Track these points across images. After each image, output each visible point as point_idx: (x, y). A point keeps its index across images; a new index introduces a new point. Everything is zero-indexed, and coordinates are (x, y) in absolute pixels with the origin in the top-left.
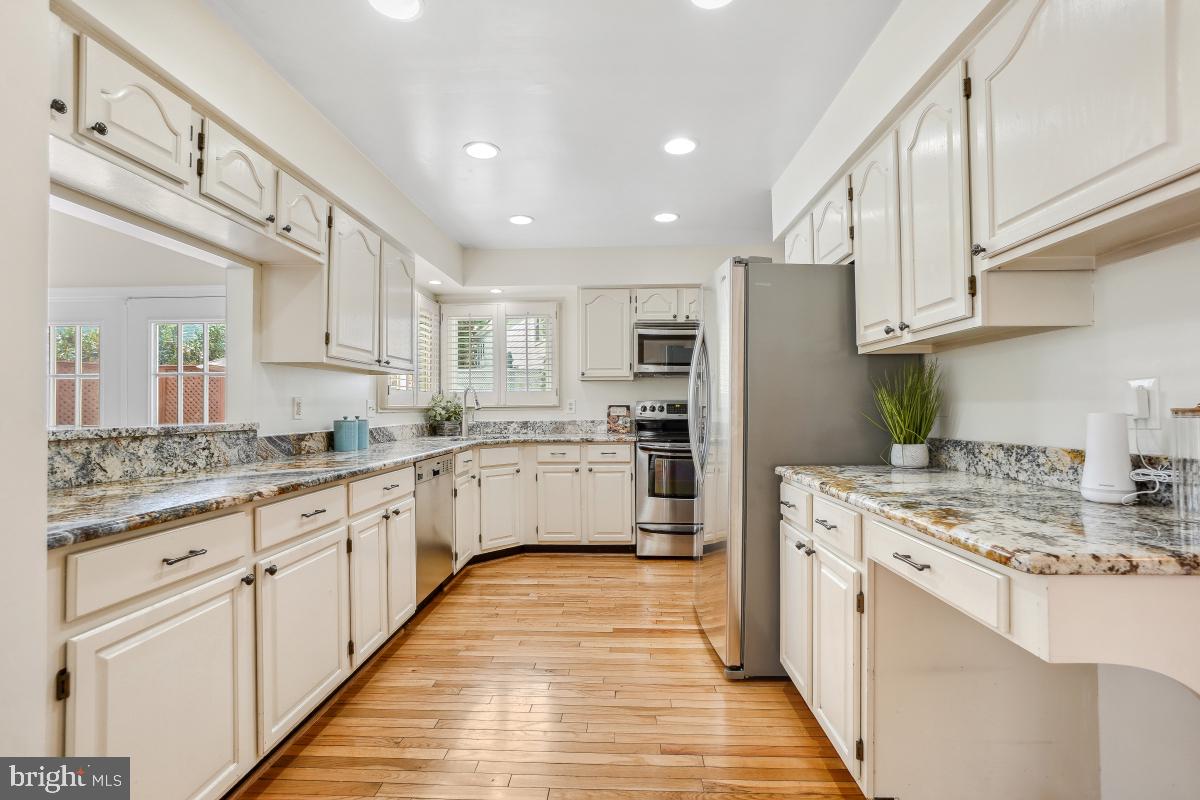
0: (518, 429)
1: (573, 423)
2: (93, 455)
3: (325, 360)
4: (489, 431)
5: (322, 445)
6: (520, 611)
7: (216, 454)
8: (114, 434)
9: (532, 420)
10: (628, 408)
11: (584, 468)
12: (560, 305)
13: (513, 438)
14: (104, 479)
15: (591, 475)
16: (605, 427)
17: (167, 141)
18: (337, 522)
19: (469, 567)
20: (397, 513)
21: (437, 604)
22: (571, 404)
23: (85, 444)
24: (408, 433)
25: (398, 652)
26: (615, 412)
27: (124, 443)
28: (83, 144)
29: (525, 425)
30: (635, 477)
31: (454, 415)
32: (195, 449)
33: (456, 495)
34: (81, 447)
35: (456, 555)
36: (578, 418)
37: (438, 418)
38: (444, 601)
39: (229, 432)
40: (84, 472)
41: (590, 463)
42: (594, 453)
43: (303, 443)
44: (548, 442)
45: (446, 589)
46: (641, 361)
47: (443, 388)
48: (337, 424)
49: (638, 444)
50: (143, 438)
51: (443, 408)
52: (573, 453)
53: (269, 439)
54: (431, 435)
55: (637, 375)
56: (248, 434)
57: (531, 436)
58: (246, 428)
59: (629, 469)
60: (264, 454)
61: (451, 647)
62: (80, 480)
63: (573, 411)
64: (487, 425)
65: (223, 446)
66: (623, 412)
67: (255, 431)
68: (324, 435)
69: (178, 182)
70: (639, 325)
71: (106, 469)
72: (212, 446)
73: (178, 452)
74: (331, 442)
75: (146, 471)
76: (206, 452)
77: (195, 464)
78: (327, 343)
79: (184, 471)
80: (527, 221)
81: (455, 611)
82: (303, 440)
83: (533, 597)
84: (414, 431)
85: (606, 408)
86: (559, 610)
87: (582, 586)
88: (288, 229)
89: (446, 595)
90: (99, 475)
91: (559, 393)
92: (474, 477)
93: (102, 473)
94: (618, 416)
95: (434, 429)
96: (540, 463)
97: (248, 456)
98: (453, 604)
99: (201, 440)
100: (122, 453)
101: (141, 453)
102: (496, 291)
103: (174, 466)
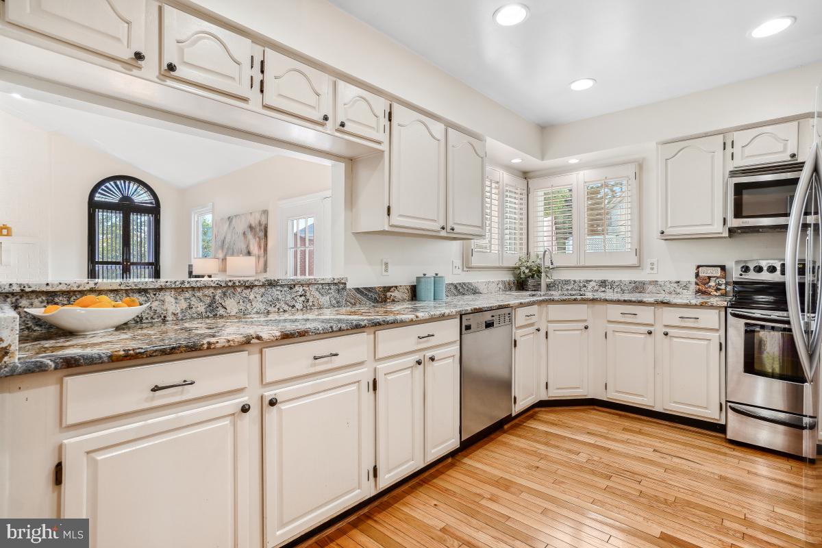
0: (596, 288)
1: (655, 283)
2: (217, 297)
3: (387, 228)
4: (570, 288)
5: (407, 296)
6: (562, 470)
7: (311, 300)
8: (230, 284)
9: (610, 279)
10: (723, 268)
11: (659, 330)
12: (640, 166)
13: (589, 295)
14: (225, 314)
15: (666, 340)
16: (693, 287)
17: (232, 69)
18: (361, 363)
19: (537, 409)
20: (432, 359)
21: (492, 440)
22: (652, 264)
23: (212, 290)
24: (493, 287)
25: (435, 481)
26: (704, 273)
27: (239, 290)
28: (165, 81)
29: (603, 283)
30: (724, 347)
31: (536, 273)
32: (293, 296)
33: (515, 346)
34: (209, 292)
35: (515, 398)
36: (661, 278)
37: (523, 276)
38: (500, 438)
39: (322, 284)
40: (211, 308)
41: (666, 326)
42: (670, 316)
43: (389, 294)
44: (618, 302)
45: (506, 427)
46: (738, 214)
47: (531, 250)
48: (418, 279)
49: (729, 310)
50: (253, 286)
51: (527, 268)
52: (645, 314)
53: (358, 290)
54: (520, 290)
55: (732, 231)
56: (340, 286)
57: (610, 295)
58: (335, 282)
59: (716, 338)
60: (353, 301)
61: (478, 491)
62: (208, 313)
63: (655, 271)
64: (567, 282)
65: (316, 294)
66: (718, 272)
67: (345, 284)
68: (409, 288)
69: (245, 100)
70: (733, 174)
71: (227, 308)
72: (308, 294)
73: (280, 297)
74: (414, 293)
75: (255, 310)
76: (303, 298)
77: (293, 306)
78: (389, 215)
79: (285, 311)
80: (589, 84)
81: (502, 452)
82: (389, 291)
83: (582, 458)
84: (501, 286)
85: (695, 268)
86: (604, 483)
87: (642, 459)
88: (343, 125)
89: (505, 432)
90: (221, 311)
91: (638, 252)
92: (538, 330)
93: (224, 310)
94: (709, 278)
95: (521, 285)
96: (610, 322)
97: (338, 302)
98: (505, 444)
99: (299, 289)
100: (238, 297)
101: (252, 297)
102: (573, 161)
103: (277, 307)
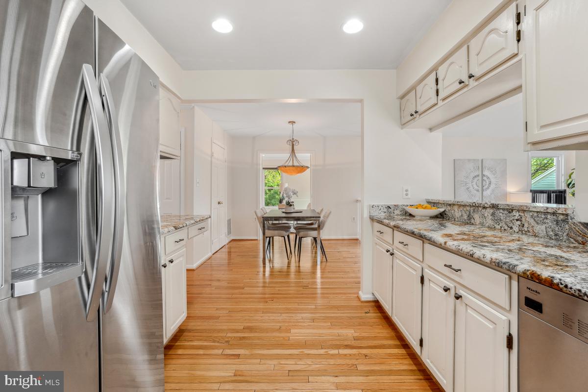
2: (471, 212)
7: (526, 226)
14: (474, 223)
27: (480, 209)
32: (511, 219)
34: (469, 208)
39: (537, 212)
40: (469, 218)
50: (487, 207)
58: (549, 211)
62: (468, 221)
65: (532, 221)
72: (523, 219)
73: (502, 218)
75: (488, 225)
76: (519, 223)
79: (505, 230)
93: (474, 220)
97: (556, 235)
99: (517, 215)
100: (479, 213)
101: (486, 215)
103: (500, 225)
